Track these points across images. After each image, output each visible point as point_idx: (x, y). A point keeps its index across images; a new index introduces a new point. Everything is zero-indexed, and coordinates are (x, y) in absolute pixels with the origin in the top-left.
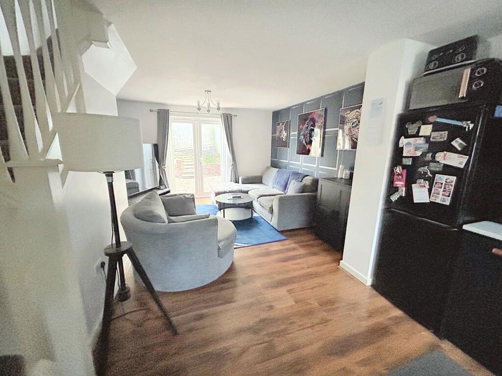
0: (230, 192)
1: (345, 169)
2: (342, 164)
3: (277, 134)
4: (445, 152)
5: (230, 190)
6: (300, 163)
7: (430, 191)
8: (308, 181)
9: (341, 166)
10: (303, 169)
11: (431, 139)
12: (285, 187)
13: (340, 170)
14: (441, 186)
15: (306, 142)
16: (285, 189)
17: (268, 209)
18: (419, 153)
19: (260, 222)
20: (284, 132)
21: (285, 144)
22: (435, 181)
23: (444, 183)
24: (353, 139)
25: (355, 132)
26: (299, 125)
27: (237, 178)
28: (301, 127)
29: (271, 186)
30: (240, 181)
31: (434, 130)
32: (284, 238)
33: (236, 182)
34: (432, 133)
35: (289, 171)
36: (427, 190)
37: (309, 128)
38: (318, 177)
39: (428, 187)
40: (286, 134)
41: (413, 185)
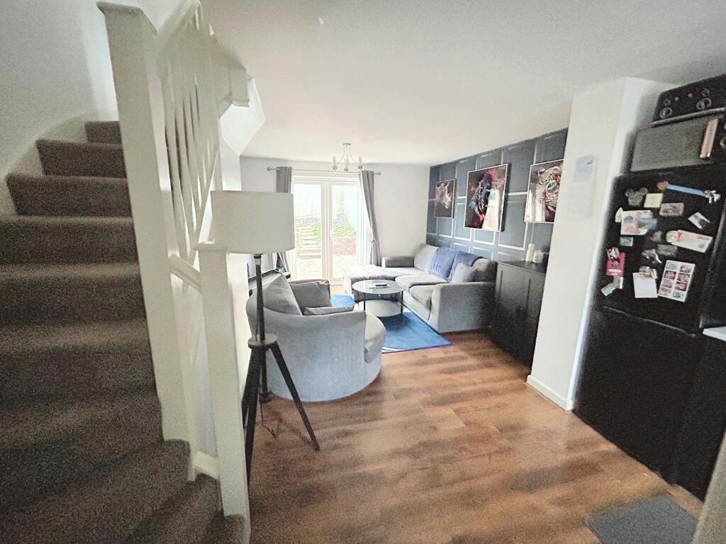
0: (370, 279)
1: (536, 249)
2: (533, 243)
3: (437, 198)
4: (680, 231)
5: (371, 275)
6: (470, 240)
7: (658, 282)
8: (481, 265)
9: (530, 245)
10: (474, 248)
11: (661, 213)
12: (448, 274)
13: (528, 252)
14: (673, 275)
15: (479, 210)
16: (448, 276)
17: (424, 302)
18: (643, 232)
19: (414, 320)
20: (447, 196)
21: (448, 213)
22: (666, 269)
23: (678, 272)
24: (549, 207)
25: (552, 198)
26: (470, 187)
27: (379, 259)
28: (472, 189)
29: (427, 271)
30: (384, 264)
31: (664, 201)
32: (446, 342)
33: (378, 265)
34: (663, 205)
35: (454, 250)
36: (654, 281)
37: (484, 192)
38: (497, 260)
39: (656, 277)
40: (449, 199)
41: (635, 275)
